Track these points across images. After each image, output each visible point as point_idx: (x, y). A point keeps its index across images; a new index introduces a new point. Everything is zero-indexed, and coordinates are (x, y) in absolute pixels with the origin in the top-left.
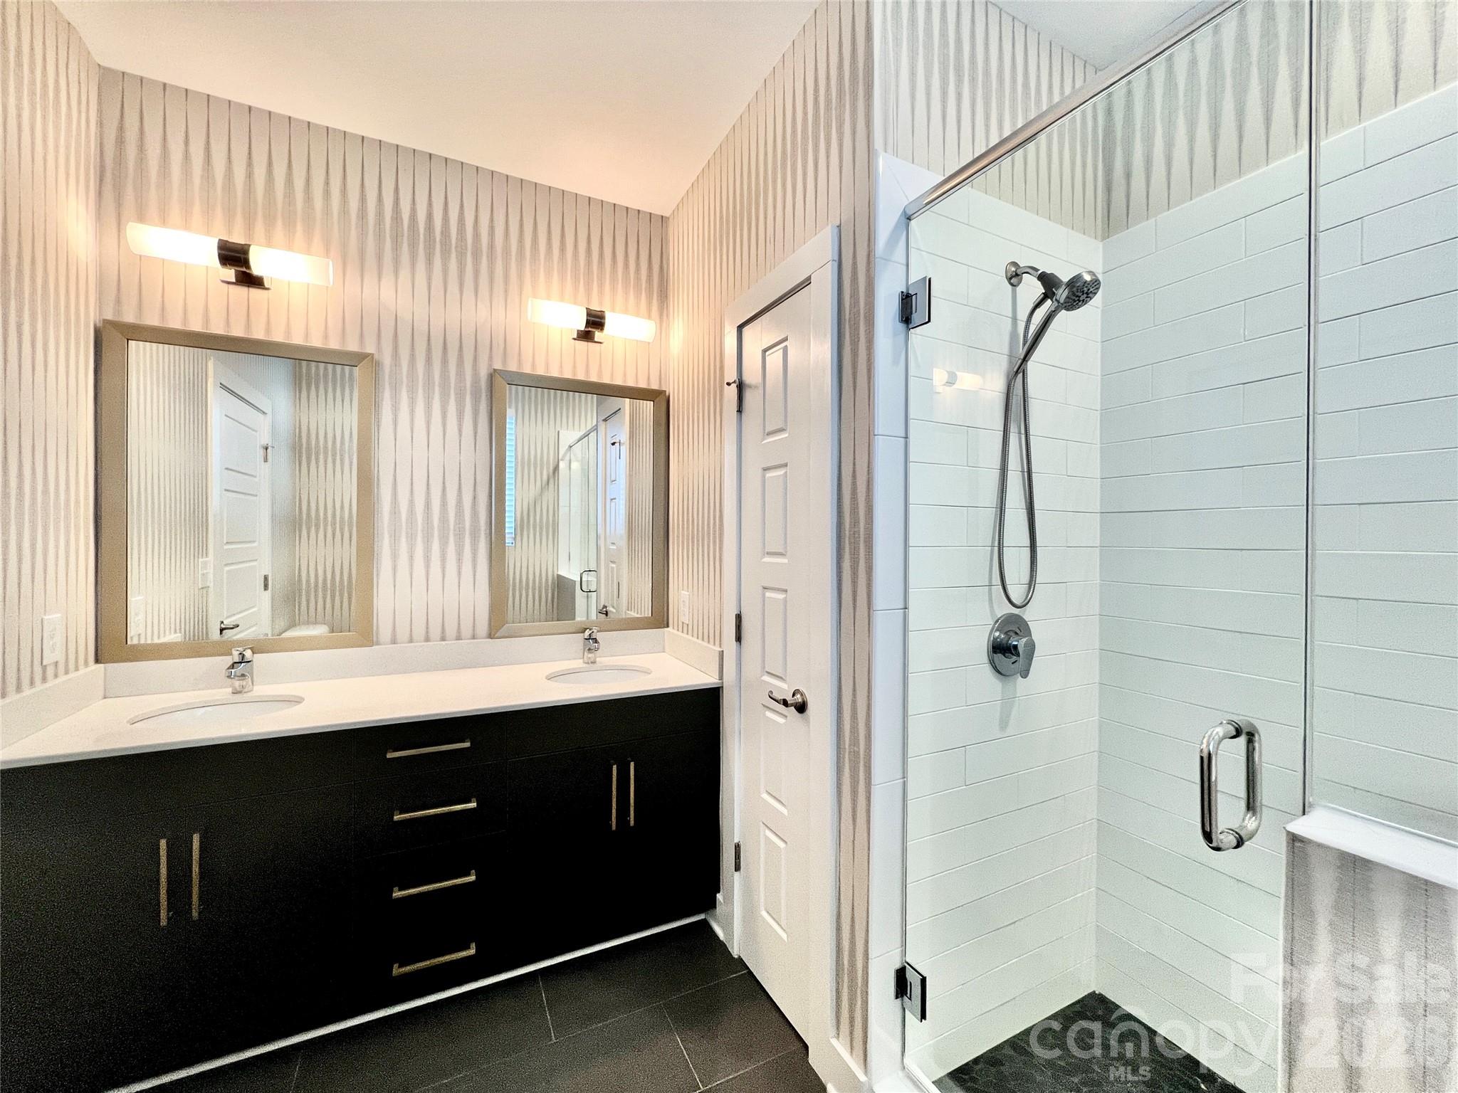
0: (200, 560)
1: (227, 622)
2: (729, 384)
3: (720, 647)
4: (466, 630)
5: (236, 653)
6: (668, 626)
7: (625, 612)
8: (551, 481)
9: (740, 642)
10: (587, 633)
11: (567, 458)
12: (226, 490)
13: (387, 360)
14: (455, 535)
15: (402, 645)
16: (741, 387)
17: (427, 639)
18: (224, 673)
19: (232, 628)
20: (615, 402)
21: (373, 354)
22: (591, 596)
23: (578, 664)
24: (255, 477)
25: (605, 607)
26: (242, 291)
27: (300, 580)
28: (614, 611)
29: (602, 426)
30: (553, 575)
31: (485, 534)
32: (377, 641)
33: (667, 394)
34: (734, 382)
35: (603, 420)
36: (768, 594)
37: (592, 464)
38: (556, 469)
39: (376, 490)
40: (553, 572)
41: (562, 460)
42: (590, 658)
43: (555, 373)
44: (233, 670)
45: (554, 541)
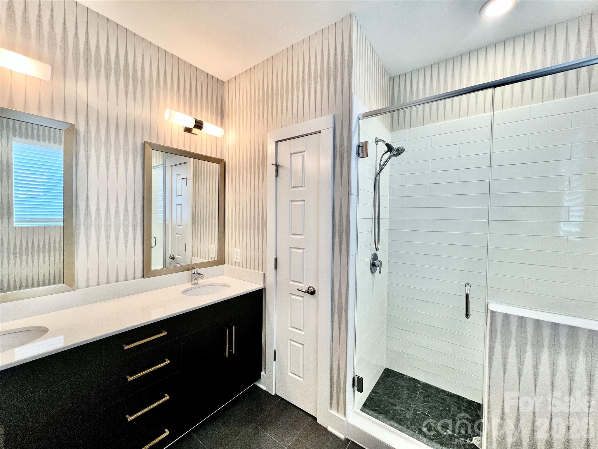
3: (262, 271)
4: (130, 275)
6: (224, 263)
9: (277, 269)
10: (194, 271)
15: (93, 287)
16: (277, 167)
21: (73, 124)
23: (190, 285)
25: (172, 255)
31: (140, 225)
32: (78, 287)
33: (225, 161)
34: (274, 164)
36: (293, 250)
39: (75, 202)
42: (195, 282)
43: (175, 146)
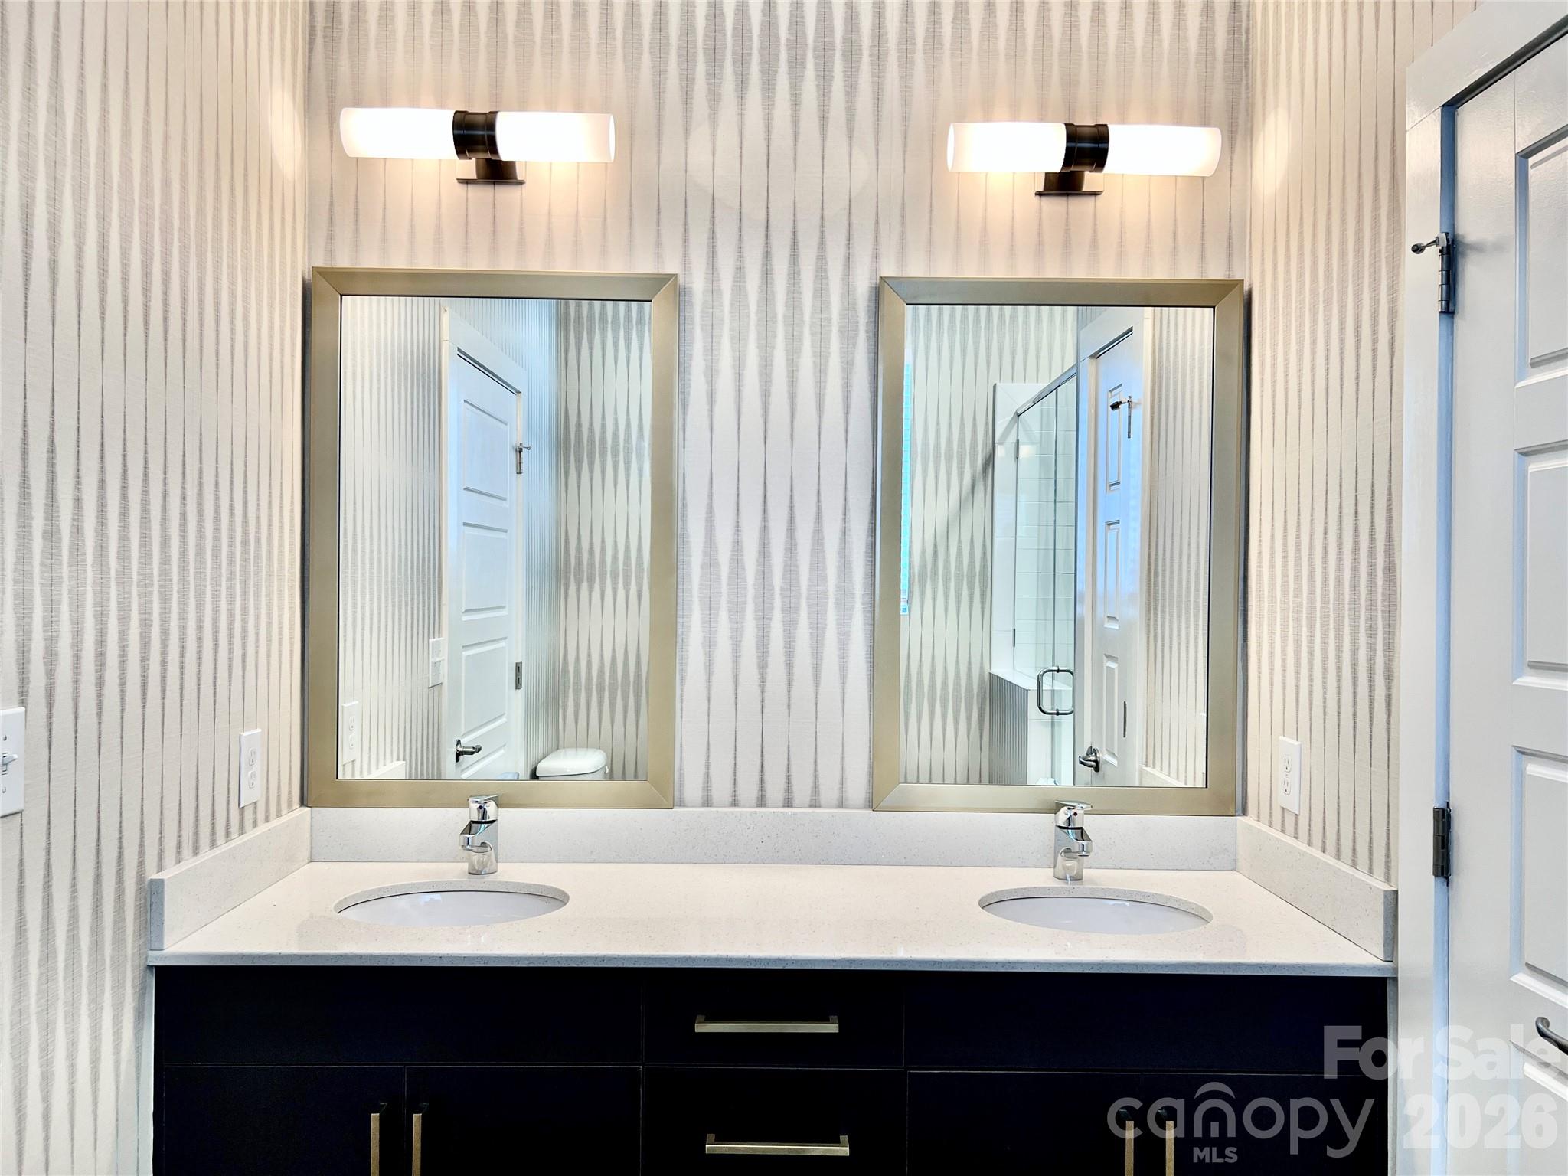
0: (431, 640)
1: (467, 742)
2: (1418, 249)
3: (1388, 880)
4: (827, 788)
5: (474, 807)
6: (1245, 812)
7: (1141, 772)
8: (980, 488)
9: (1447, 878)
10: (1063, 816)
11: (1012, 438)
12: (465, 524)
13: (698, 284)
14: (809, 606)
15: (720, 809)
16: (1452, 253)
17: (761, 802)
18: (458, 839)
19: (472, 753)
20: (1117, 318)
21: (675, 275)
22: (1060, 724)
23: (1041, 878)
24: (505, 500)
25: (1093, 751)
26: (485, 193)
27: (565, 671)
28: (1114, 762)
29: (1088, 368)
30: (982, 676)
31: (863, 604)
32: (681, 799)
33: (1246, 288)
34: (1436, 242)
35: (1092, 356)
36: (1533, 767)
37: (1067, 447)
38: (990, 461)
39: (680, 523)
40: (982, 668)
41: (1000, 443)
42: (1068, 868)
44: (470, 836)
45: (983, 607)
